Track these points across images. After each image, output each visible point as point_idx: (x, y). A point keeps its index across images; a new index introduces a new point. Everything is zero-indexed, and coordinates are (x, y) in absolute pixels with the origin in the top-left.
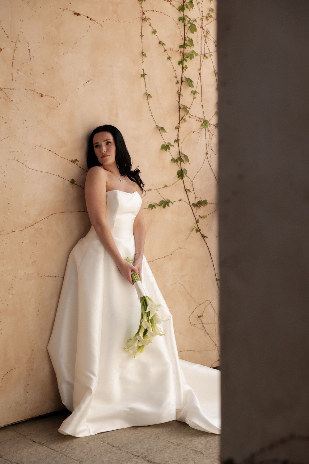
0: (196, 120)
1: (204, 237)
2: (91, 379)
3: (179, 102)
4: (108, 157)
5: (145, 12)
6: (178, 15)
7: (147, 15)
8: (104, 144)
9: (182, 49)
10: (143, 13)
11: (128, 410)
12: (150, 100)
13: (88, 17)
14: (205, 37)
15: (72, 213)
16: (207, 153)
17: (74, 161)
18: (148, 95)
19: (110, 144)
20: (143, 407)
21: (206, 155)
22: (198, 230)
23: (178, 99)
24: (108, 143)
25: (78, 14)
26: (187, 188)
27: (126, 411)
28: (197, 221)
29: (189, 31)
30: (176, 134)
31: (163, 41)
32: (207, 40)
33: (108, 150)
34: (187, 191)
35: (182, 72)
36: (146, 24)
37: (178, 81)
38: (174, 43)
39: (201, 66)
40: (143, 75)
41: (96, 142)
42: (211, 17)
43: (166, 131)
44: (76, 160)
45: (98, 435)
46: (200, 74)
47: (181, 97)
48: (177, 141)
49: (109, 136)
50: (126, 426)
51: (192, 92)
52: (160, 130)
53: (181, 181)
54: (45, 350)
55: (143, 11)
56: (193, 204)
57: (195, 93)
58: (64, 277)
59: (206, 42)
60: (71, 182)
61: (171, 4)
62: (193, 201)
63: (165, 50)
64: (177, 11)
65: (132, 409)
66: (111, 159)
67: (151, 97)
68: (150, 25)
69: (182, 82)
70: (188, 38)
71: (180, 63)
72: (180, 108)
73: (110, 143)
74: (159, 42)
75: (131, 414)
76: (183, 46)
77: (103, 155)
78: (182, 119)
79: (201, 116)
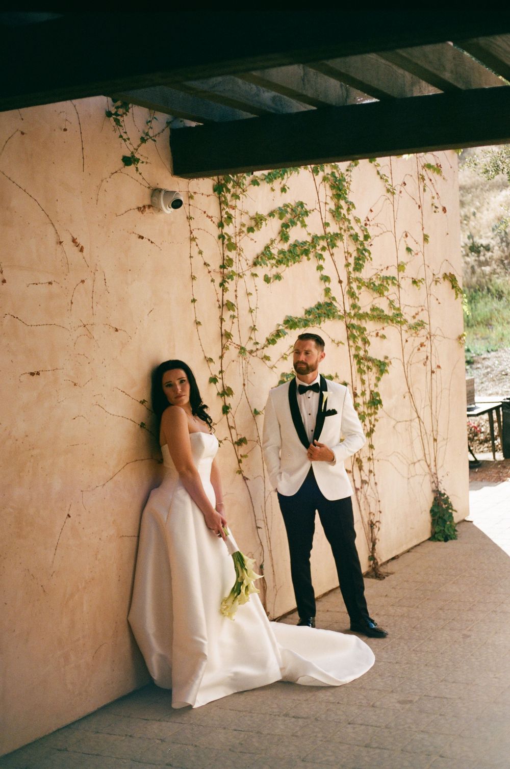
0: (235, 347)
1: (245, 479)
2: (202, 644)
3: (221, 328)
4: (183, 398)
5: (193, 231)
6: (216, 232)
7: (195, 234)
8: (177, 382)
9: (222, 270)
10: (191, 233)
11: (232, 675)
12: (199, 327)
13: (149, 240)
14: (239, 255)
15: (143, 461)
16: (244, 385)
17: (142, 402)
18: (198, 323)
19: (185, 383)
20: (248, 671)
21: (243, 386)
22: (240, 472)
23: (220, 326)
24: (182, 381)
25: (142, 238)
26: (230, 425)
27: (229, 677)
28: (240, 461)
29: (226, 250)
30: (220, 364)
31: (208, 262)
32: (241, 258)
33: (183, 390)
34: (230, 428)
35: (223, 295)
36: (194, 243)
37: (220, 305)
38: (215, 264)
39: (237, 287)
40: (194, 301)
41: (169, 381)
42: (243, 232)
43: (214, 362)
44: (144, 400)
45: (209, 705)
46: (236, 296)
47: (223, 323)
48: (221, 372)
49: (183, 374)
50: (230, 692)
51: (231, 316)
52: (207, 361)
53: (225, 417)
54: (126, 622)
55: (191, 229)
56: (236, 443)
57: (234, 317)
58: (139, 536)
59: (240, 261)
60: (141, 426)
61: (212, 220)
62: (235, 440)
63: (209, 272)
64: (217, 228)
65: (236, 674)
66: (186, 399)
67: (201, 325)
68: (197, 245)
69: (223, 305)
70: (227, 256)
71: (221, 285)
72: (222, 335)
73: (184, 381)
74: (203, 263)
75: (235, 679)
76: (223, 267)
77: (178, 395)
78: (224, 347)
79: (239, 343)
